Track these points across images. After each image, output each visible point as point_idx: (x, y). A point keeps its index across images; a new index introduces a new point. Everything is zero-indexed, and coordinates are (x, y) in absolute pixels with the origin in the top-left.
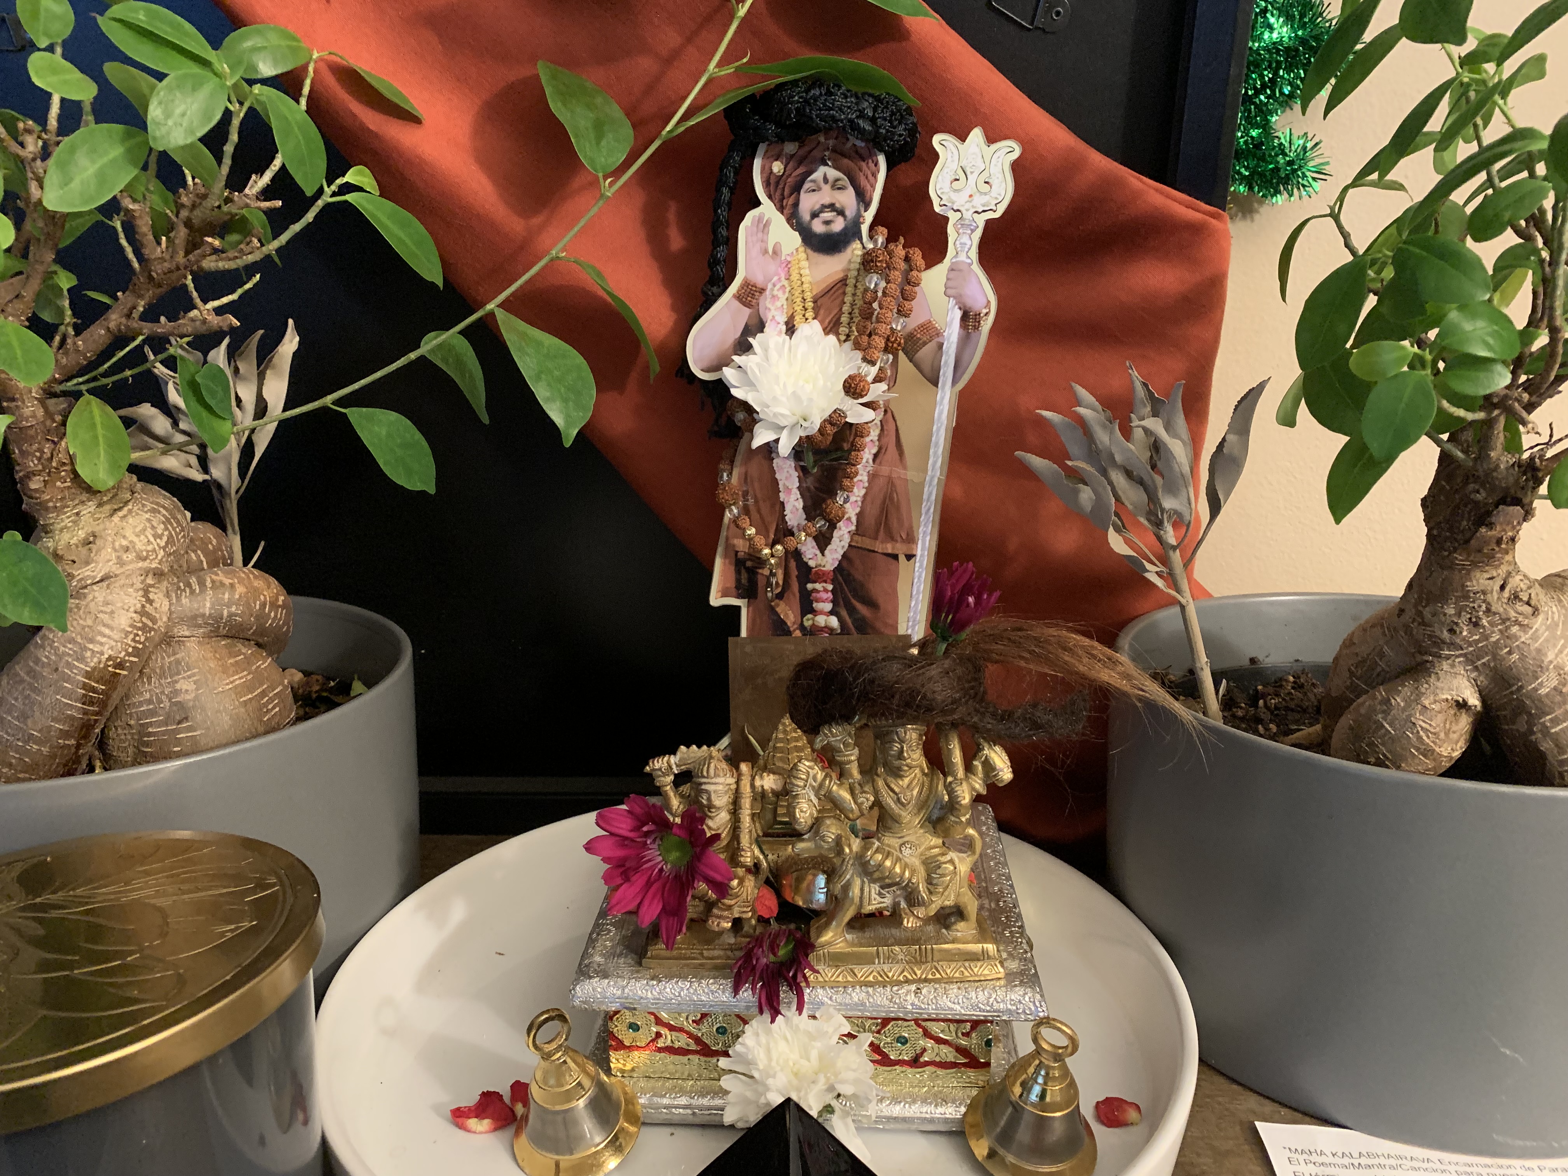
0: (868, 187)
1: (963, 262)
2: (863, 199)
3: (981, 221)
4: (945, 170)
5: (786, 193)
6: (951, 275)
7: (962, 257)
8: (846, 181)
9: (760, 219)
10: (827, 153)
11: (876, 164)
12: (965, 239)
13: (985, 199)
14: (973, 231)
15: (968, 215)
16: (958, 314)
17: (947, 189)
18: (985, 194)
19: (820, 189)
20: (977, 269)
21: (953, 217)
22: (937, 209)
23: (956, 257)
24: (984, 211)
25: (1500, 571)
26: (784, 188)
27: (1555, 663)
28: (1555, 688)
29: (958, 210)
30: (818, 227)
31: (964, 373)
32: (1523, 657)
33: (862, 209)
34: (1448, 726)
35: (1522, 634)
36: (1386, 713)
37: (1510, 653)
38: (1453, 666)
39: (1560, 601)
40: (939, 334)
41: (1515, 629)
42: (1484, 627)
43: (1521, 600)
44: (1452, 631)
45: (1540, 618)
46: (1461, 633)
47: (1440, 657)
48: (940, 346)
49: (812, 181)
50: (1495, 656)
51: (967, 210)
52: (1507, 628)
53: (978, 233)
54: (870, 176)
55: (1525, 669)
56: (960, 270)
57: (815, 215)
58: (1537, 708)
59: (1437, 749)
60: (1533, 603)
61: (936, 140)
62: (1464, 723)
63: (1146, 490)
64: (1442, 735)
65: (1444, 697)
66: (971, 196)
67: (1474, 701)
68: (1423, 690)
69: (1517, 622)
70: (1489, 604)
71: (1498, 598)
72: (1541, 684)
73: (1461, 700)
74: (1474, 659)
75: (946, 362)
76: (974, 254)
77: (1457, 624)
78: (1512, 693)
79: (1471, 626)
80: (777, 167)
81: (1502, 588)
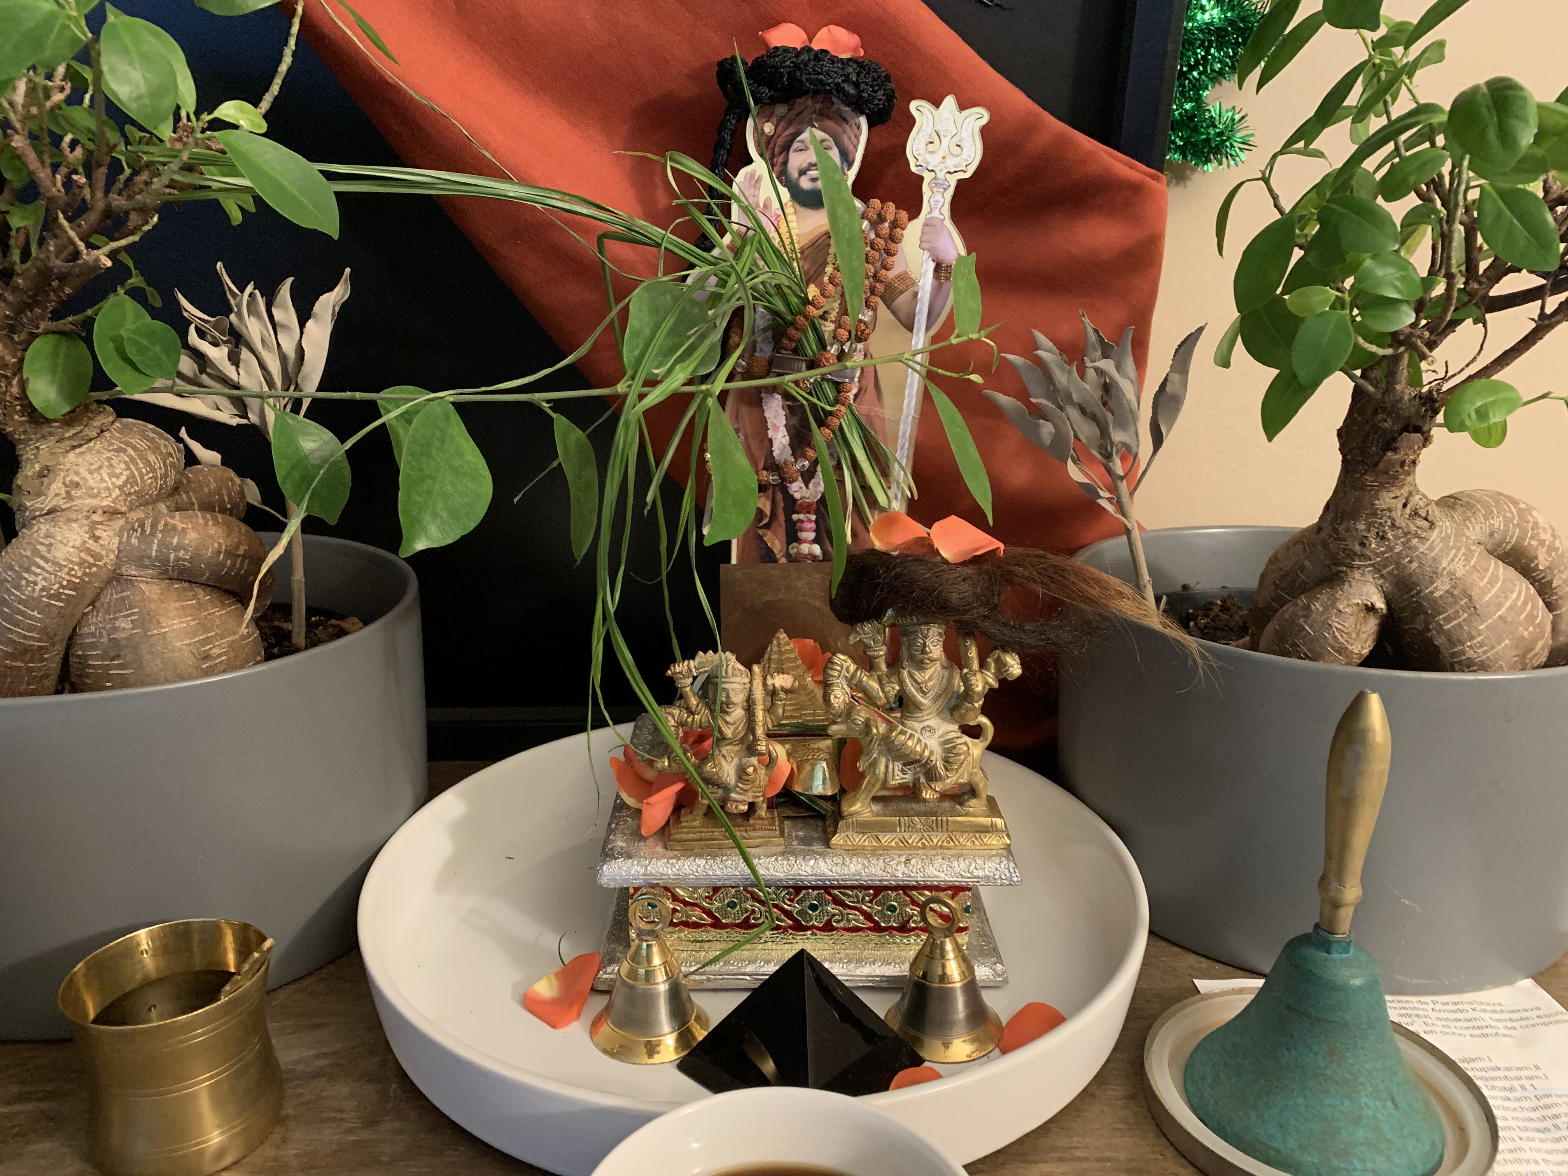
0: (851, 147)
1: (937, 218)
2: (847, 159)
3: (953, 181)
4: (921, 134)
5: (777, 150)
6: (927, 229)
7: (936, 214)
8: (832, 143)
9: (752, 175)
10: (814, 116)
11: (859, 127)
12: (938, 197)
13: (956, 161)
14: (945, 190)
15: (941, 175)
16: (932, 265)
17: (922, 151)
18: (957, 156)
19: (807, 149)
20: (949, 224)
21: (928, 177)
22: (914, 169)
23: (930, 213)
24: (955, 172)
25: (1403, 491)
26: (774, 148)
27: (1448, 569)
28: (1448, 591)
29: (933, 171)
30: (805, 184)
31: (936, 319)
32: (1421, 565)
33: (846, 168)
34: (1358, 626)
35: (1420, 545)
36: (1306, 617)
37: (1410, 562)
38: (1363, 574)
39: (1452, 517)
40: (914, 284)
41: (1415, 541)
42: (1389, 540)
43: (1420, 516)
44: (1363, 545)
45: (1436, 531)
46: (1370, 545)
47: (1352, 567)
48: (915, 295)
49: (799, 141)
50: (1398, 564)
51: (941, 171)
52: (1409, 540)
53: (951, 192)
54: (853, 137)
55: (1423, 575)
56: (933, 226)
57: (802, 173)
58: (1433, 609)
59: (1350, 648)
60: (1430, 519)
61: (913, 105)
62: (1372, 625)
63: (1098, 426)
64: (1354, 635)
65: (1356, 601)
66: (944, 158)
67: (1380, 605)
68: (1338, 596)
69: (1417, 535)
70: (1394, 519)
71: (1402, 515)
72: (1436, 588)
73: (1369, 604)
74: (1381, 568)
75: (920, 310)
76: (946, 211)
77: (1366, 537)
78: (1412, 597)
79: (1378, 540)
80: (768, 128)
81: (1405, 505)
